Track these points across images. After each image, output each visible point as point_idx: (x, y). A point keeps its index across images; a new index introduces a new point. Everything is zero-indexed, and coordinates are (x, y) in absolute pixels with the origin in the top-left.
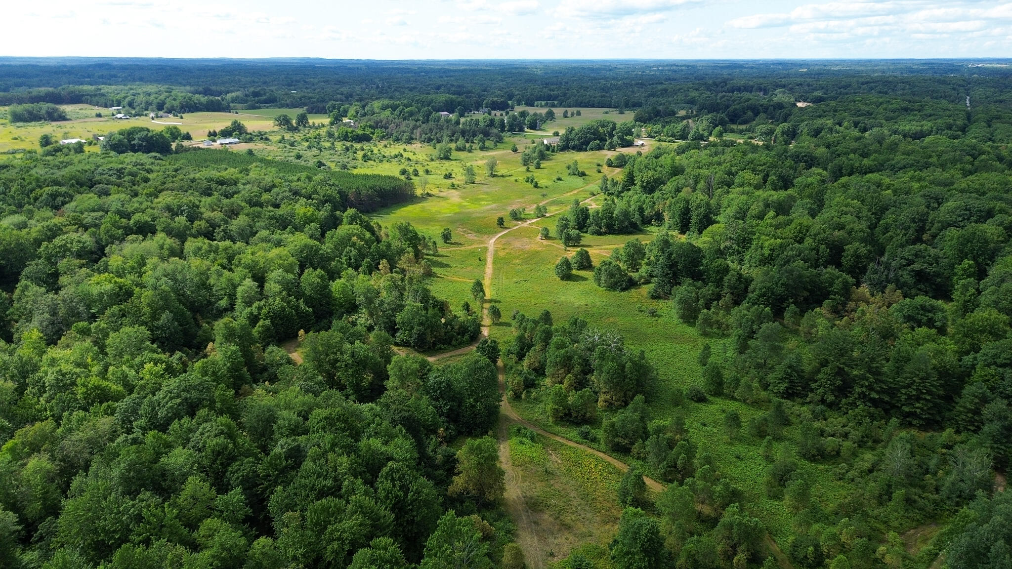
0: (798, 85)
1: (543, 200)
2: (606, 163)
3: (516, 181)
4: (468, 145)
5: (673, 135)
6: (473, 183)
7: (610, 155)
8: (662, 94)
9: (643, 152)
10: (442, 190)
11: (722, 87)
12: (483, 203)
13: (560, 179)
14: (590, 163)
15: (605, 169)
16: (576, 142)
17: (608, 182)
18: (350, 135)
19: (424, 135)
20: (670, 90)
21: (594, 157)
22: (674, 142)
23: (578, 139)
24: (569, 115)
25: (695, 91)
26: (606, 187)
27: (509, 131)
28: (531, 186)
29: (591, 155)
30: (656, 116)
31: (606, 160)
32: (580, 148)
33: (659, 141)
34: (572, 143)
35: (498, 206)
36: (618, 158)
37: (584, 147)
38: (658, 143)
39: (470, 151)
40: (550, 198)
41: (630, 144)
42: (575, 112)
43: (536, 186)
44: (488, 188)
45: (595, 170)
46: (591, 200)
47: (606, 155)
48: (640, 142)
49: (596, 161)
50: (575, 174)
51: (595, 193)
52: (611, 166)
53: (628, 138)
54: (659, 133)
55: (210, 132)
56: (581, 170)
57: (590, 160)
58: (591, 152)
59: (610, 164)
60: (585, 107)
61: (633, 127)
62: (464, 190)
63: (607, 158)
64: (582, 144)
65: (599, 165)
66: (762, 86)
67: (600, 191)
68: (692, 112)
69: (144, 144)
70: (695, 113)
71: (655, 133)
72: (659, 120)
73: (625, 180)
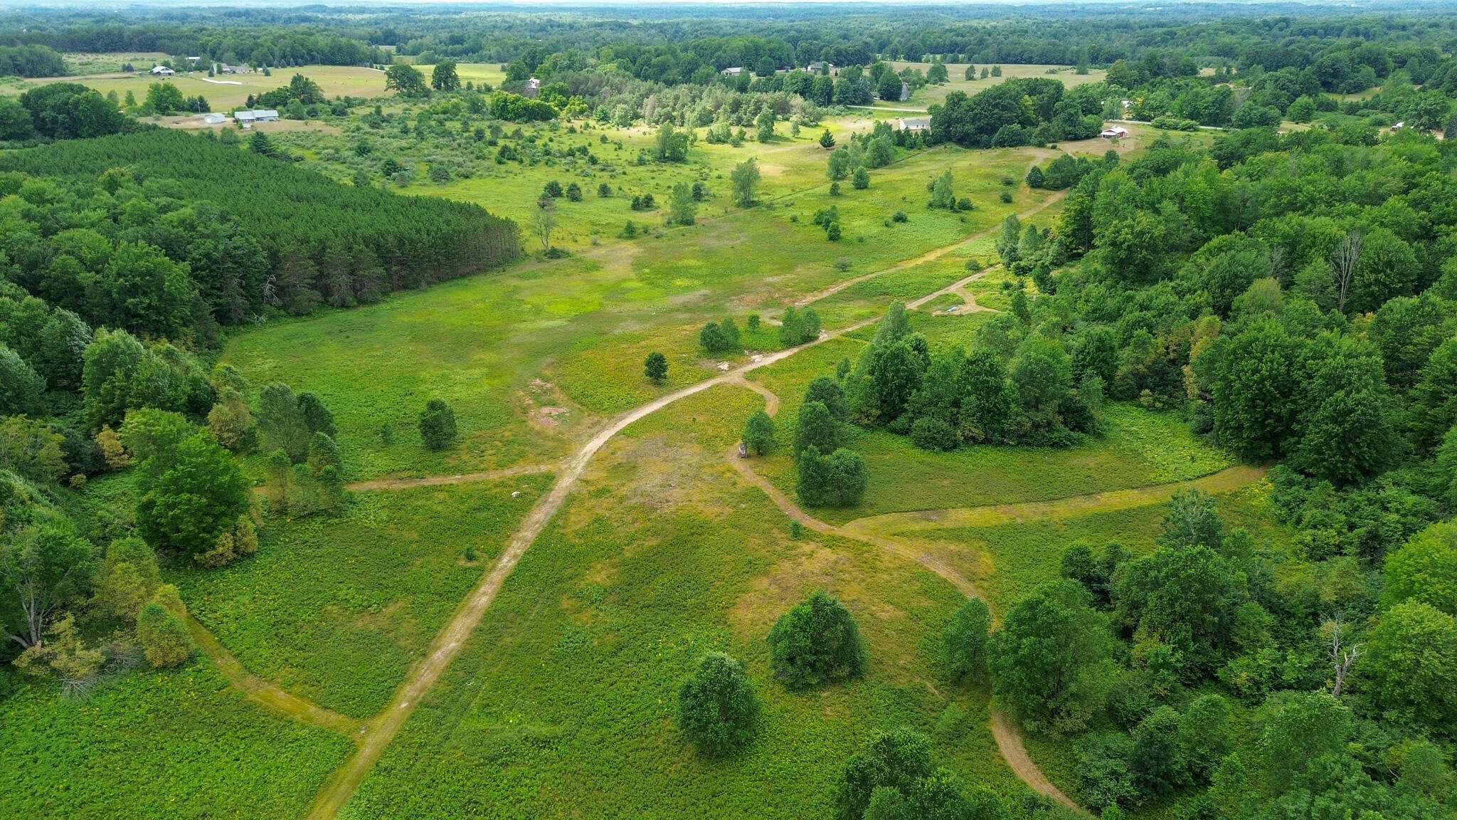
0: (1431, 26)
1: (834, 282)
2: (1029, 178)
3: (794, 220)
4: (735, 131)
5: (1194, 115)
6: (689, 222)
7: (1041, 158)
8: (1164, 41)
9: (1120, 152)
10: (601, 241)
11: (1281, 29)
12: (678, 282)
13: (900, 219)
14: (988, 176)
15: (1024, 194)
16: (969, 128)
17: (1022, 235)
18: (510, 107)
19: (658, 109)
20: (1180, 33)
21: (1001, 161)
22: (1196, 130)
23: (973, 121)
24: (977, 75)
25: (1229, 35)
26: (1014, 250)
27: (839, 102)
28: (821, 234)
29: (998, 156)
30: (1156, 74)
31: (1028, 171)
32: (969, 141)
33: (1160, 126)
34: (958, 129)
35: (706, 297)
36: (1056, 167)
37: (985, 137)
38: (1160, 132)
39: (736, 144)
40: (858, 274)
41: (1092, 134)
42: (990, 71)
43: (834, 237)
44: (718, 238)
45: (997, 197)
46: (967, 286)
47: (1031, 158)
48: (1117, 129)
49: (1004, 172)
50: (944, 206)
51: (982, 263)
52: (1039, 187)
53: (1089, 119)
54: (1161, 109)
55: (250, 98)
56: (959, 196)
57: (991, 171)
58: (999, 151)
59: (1037, 181)
60: (1015, 62)
61: (1105, 94)
62: (655, 244)
63: (1032, 164)
64: (981, 130)
65: (1009, 183)
66: (1361, 28)
67: (996, 258)
68: (1228, 72)
69: (60, 117)
70: (1234, 71)
71: (1153, 109)
72: (1161, 83)
73: (1069, 230)
